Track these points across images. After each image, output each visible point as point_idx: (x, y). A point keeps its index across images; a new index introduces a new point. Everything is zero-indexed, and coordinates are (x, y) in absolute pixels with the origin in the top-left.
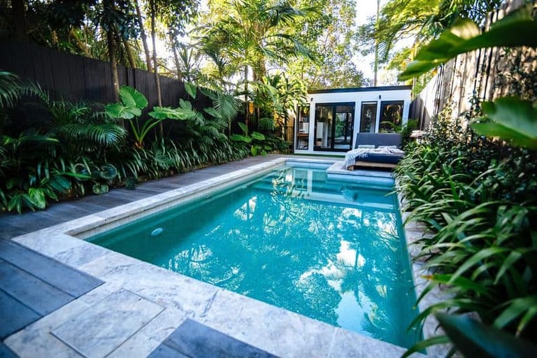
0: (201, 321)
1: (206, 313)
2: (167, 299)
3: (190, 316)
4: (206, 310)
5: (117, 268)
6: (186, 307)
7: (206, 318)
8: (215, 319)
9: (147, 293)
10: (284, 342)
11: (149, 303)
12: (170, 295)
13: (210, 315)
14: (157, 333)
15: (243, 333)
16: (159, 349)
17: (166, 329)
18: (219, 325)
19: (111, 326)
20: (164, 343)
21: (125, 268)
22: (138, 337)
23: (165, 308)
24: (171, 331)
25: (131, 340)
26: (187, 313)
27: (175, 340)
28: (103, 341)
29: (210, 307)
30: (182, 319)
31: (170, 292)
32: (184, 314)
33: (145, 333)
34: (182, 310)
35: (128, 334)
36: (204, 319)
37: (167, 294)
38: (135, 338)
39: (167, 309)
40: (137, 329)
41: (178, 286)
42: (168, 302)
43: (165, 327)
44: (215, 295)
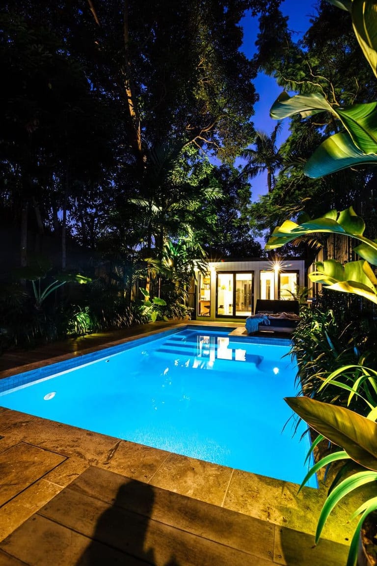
0: (105, 467)
1: (109, 461)
2: (69, 450)
3: (94, 464)
4: (109, 458)
5: (15, 424)
6: (89, 456)
7: (109, 465)
8: (118, 466)
9: (49, 445)
10: (185, 482)
11: (51, 453)
12: (73, 447)
13: (113, 463)
14: (61, 479)
15: (146, 476)
16: (63, 492)
17: (69, 476)
18: (122, 470)
19: (13, 475)
20: (68, 487)
21: (24, 424)
22: (42, 483)
23: (68, 458)
24: (74, 477)
25: (35, 486)
26: (90, 461)
27: (78, 484)
28: (6, 487)
29: (113, 455)
30: (85, 467)
31: (72, 443)
32: (87, 462)
33: (48, 479)
34: (85, 459)
35: (31, 481)
36: (107, 466)
37: (69, 446)
38: (38, 484)
39: (70, 459)
40: (40, 476)
41: (79, 439)
42: (71, 452)
43: (68, 473)
44: (118, 445)
